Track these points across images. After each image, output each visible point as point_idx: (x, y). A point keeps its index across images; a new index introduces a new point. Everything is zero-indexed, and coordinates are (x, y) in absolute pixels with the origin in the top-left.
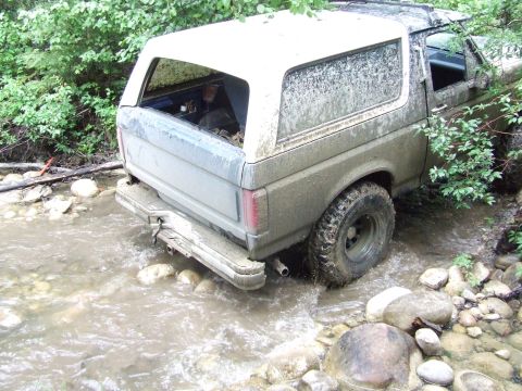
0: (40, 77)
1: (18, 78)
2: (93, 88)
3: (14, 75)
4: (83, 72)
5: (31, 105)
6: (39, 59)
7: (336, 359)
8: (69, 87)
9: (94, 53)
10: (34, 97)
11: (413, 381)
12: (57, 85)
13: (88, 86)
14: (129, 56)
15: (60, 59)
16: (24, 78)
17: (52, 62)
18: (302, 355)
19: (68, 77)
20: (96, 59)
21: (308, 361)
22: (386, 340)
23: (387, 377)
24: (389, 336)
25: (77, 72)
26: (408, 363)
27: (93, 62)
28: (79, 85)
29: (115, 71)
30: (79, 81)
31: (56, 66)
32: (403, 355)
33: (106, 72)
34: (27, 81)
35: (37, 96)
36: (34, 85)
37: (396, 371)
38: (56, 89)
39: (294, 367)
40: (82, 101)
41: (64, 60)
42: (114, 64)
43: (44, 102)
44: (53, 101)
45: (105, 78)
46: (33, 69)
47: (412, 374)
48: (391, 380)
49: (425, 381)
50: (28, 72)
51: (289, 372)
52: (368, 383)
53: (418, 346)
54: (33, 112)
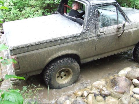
0: (35, 7)
1: (29, 7)
2: (48, 11)
3: (28, 7)
4: (45, 6)
5: (32, 15)
6: (34, 2)
7: (110, 85)
8: (42, 10)
9: (48, 1)
10: (33, 13)
11: (131, 93)
12: (39, 9)
13: (47, 10)
14: (57, 2)
15: (40, 3)
16: (30, 7)
17: (38, 3)
18: (101, 84)
19: (42, 7)
20: (49, 3)
21: (103, 86)
22: (124, 81)
23: (124, 91)
24: (125, 80)
25: (44, 6)
26: (130, 88)
27: (48, 3)
28: (44, 10)
29: (54, 6)
30: (44, 9)
31: (39, 4)
32: (129, 86)
33: (51, 6)
34: (31, 8)
35: (34, 12)
36: (33, 9)
37: (126, 90)
38: (38, 10)
39: (99, 87)
40: (45, 14)
41: (41, 3)
42: (54, 4)
43: (35, 14)
44: (38, 14)
45: (51, 8)
46: (33, 5)
47: (131, 91)
48: (125, 92)
49: (134, 93)
50: (32, 6)
51: (98, 89)
52: (118, 92)
53: (133, 84)
54: (33, 16)
